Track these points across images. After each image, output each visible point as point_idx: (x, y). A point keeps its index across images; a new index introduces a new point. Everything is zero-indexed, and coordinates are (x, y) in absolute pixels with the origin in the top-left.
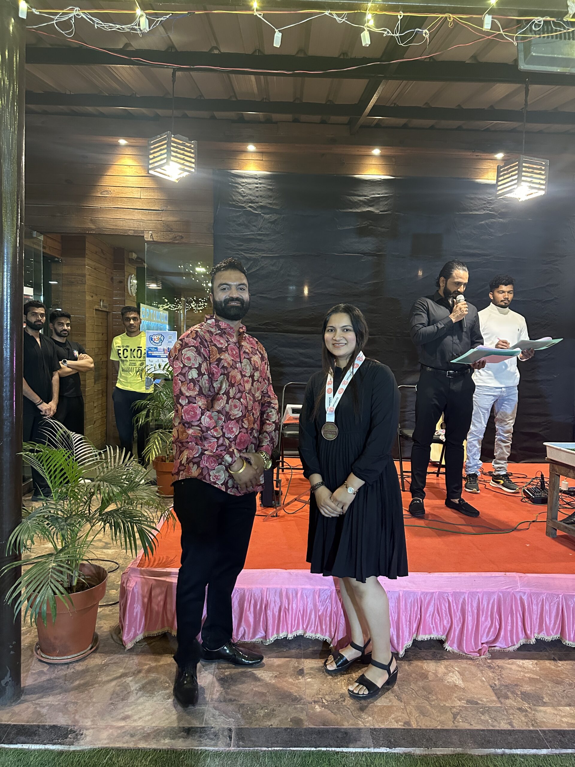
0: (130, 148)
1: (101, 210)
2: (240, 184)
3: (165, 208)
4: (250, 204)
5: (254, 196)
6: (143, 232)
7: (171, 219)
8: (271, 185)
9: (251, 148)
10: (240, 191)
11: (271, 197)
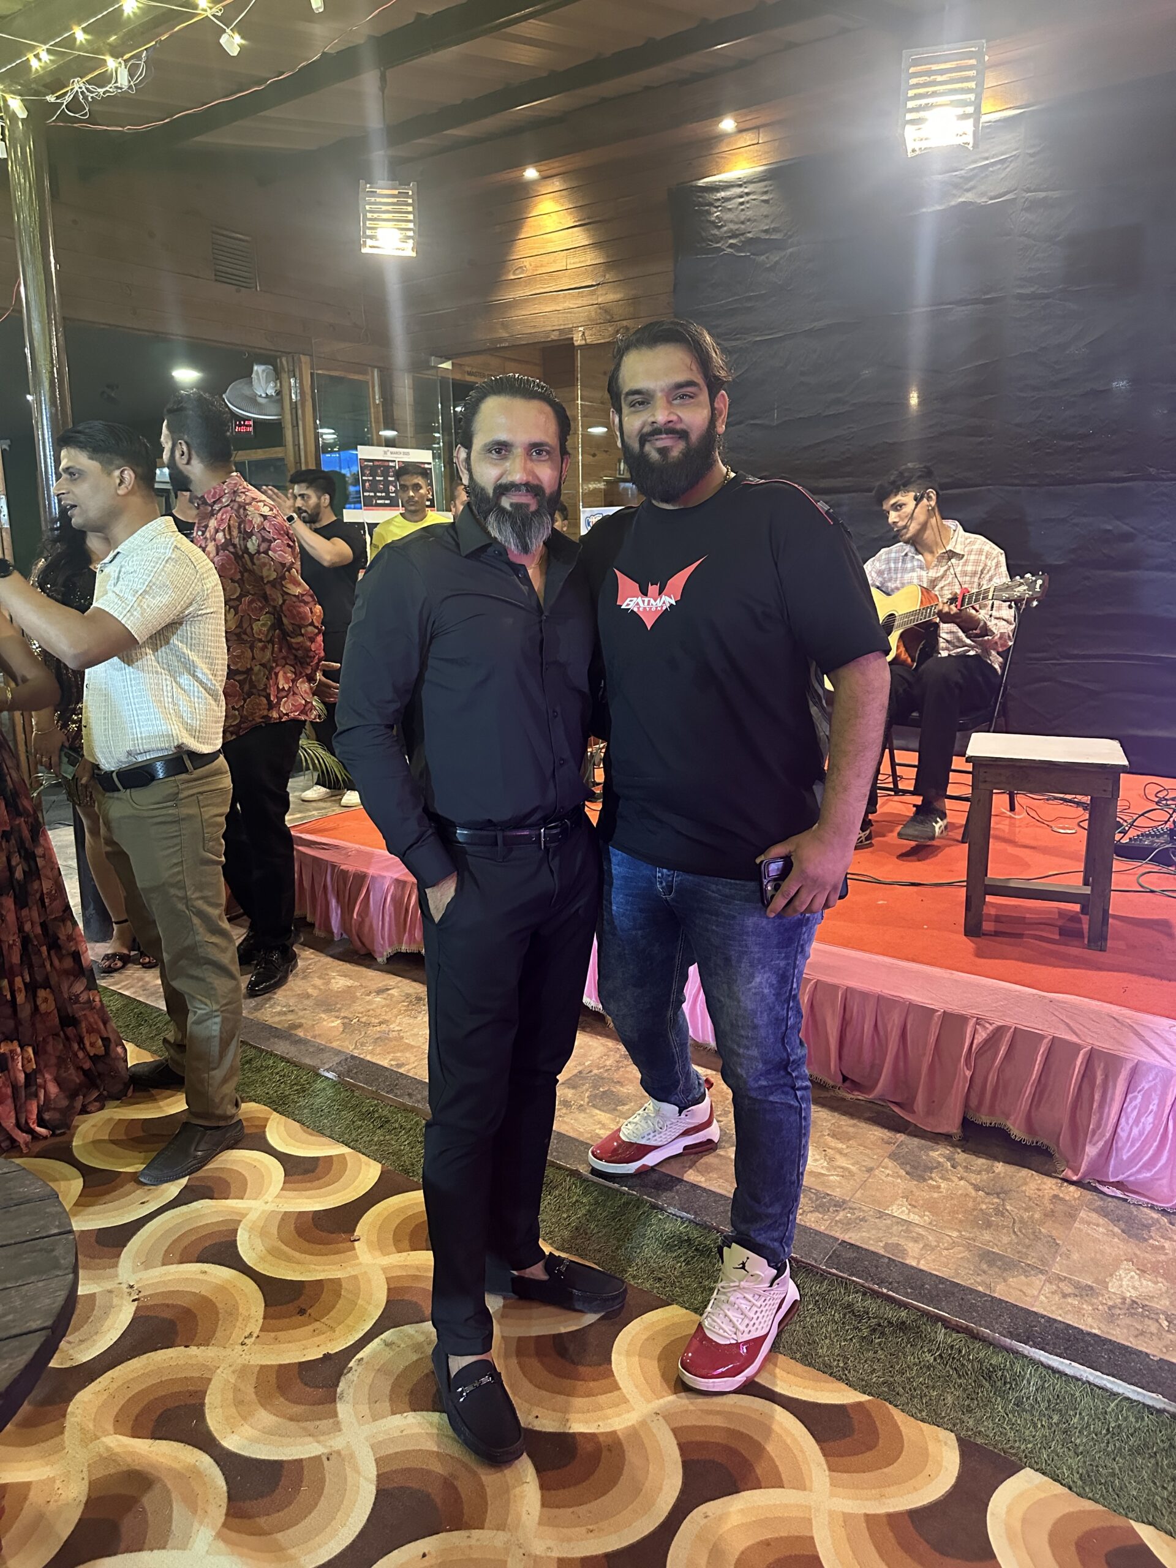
0: (549, 181)
1: (515, 304)
2: (711, 204)
3: (600, 280)
4: (731, 241)
5: (736, 223)
6: (571, 330)
7: (611, 297)
8: (766, 193)
9: (728, 124)
10: (713, 219)
11: (766, 216)
